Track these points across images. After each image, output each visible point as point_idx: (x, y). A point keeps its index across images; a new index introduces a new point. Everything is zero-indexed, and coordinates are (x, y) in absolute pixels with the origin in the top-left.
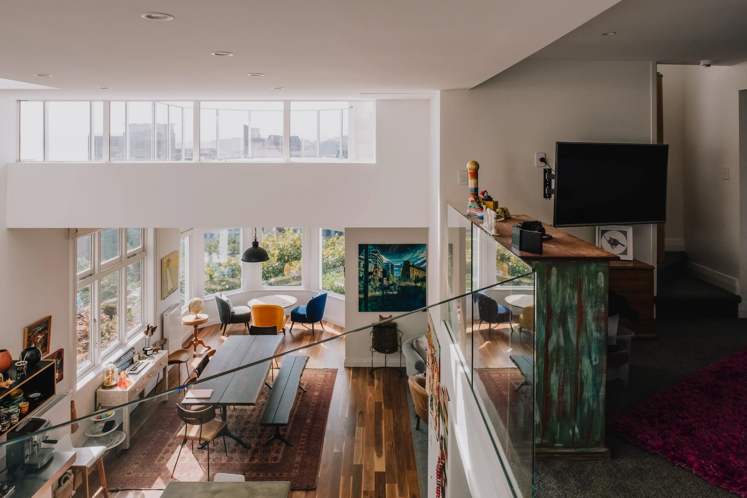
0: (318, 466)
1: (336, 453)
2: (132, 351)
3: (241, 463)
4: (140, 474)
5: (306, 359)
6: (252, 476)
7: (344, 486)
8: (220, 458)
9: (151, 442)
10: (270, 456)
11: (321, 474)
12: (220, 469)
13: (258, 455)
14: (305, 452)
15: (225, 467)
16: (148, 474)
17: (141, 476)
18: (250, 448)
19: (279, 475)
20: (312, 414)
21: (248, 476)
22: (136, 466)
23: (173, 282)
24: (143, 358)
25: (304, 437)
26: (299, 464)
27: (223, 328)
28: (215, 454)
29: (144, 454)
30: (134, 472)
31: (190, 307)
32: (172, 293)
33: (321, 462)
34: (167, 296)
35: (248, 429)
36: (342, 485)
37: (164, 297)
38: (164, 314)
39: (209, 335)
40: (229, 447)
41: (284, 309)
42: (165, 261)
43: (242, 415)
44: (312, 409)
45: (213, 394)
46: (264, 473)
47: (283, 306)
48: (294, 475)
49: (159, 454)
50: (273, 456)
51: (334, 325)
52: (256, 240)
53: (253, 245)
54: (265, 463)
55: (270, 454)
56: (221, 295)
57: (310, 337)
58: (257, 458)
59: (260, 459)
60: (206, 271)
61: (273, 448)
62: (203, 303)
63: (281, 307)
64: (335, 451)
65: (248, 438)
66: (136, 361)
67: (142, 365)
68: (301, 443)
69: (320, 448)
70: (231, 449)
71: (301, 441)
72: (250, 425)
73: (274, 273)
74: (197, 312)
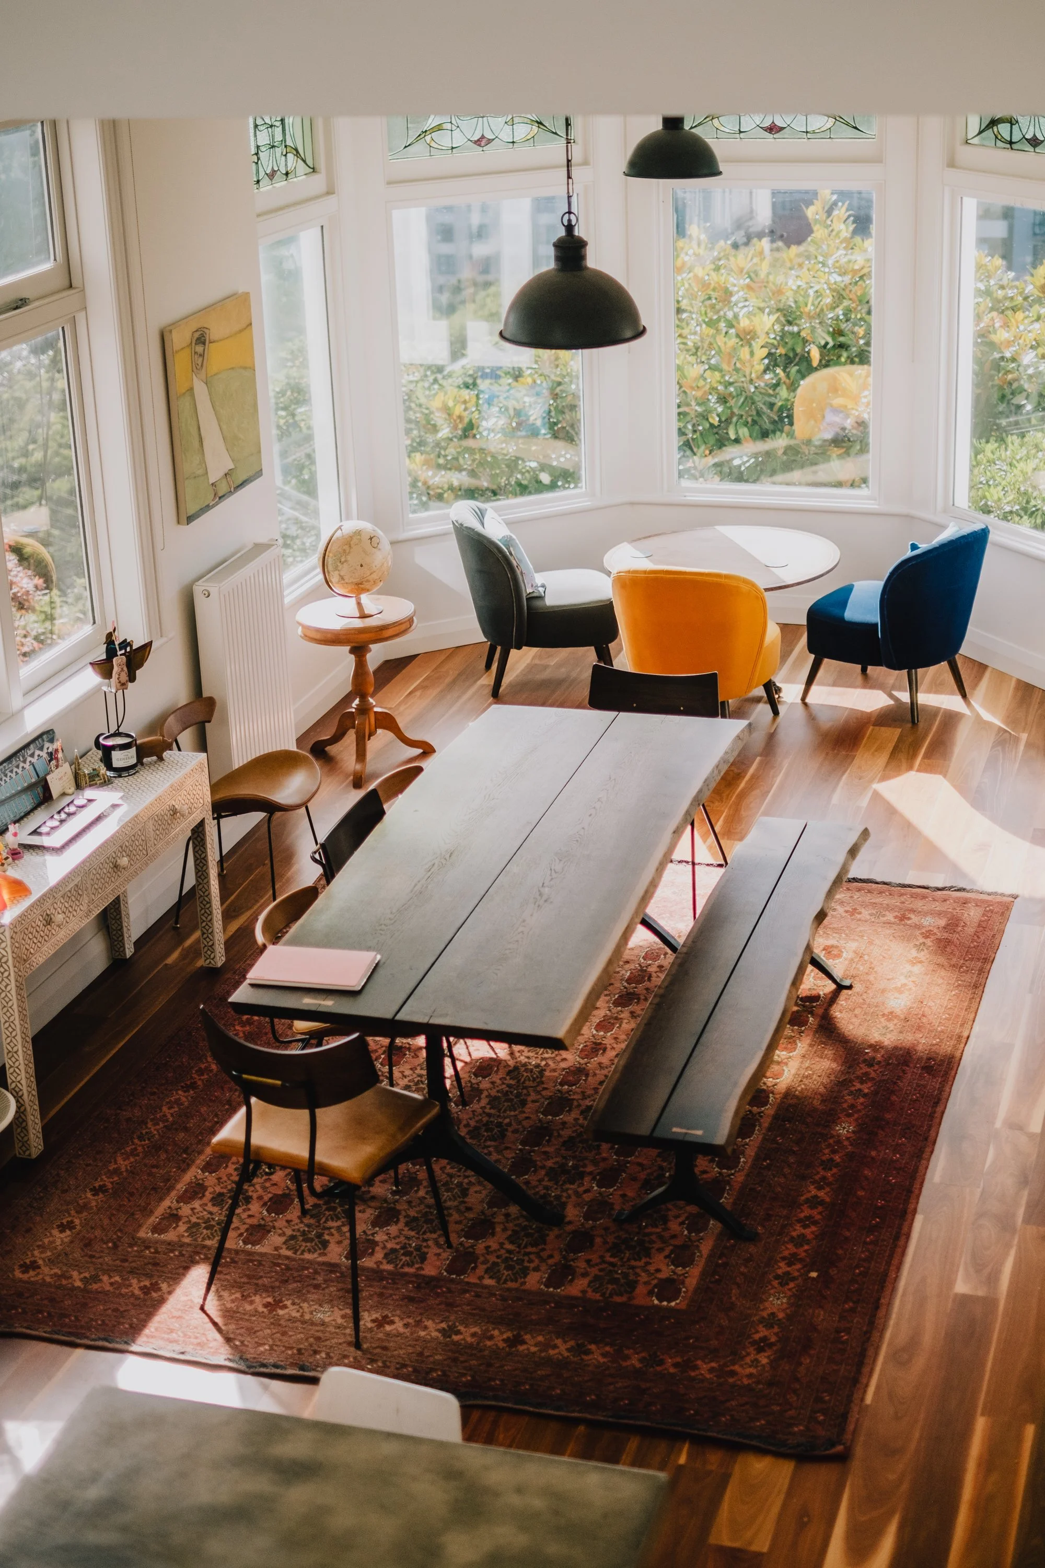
0: (870, 1352)
1: (964, 1301)
2: (41, 749)
3: (510, 1285)
4: (75, 1274)
5: (853, 838)
6: (552, 1352)
7: (989, 1464)
8: (418, 1248)
9: (136, 1141)
10: (647, 1271)
11: (878, 1387)
12: (411, 1300)
13: (588, 1261)
14: (814, 1274)
15: (438, 1295)
16: (105, 1278)
17: (78, 1284)
18: (558, 1219)
19: (675, 1365)
20: (865, 1095)
21: (533, 1349)
22: (60, 1238)
23: (230, 442)
24: (94, 780)
25: (814, 1202)
26: (776, 1329)
27: (495, 666)
28: (401, 1230)
29: (102, 1189)
30: (51, 1262)
31: (329, 560)
32: (230, 493)
33: (888, 1335)
34: (208, 508)
35: (559, 1136)
36: (980, 1457)
37: (192, 509)
38: (198, 590)
39: (433, 692)
40: (462, 1208)
41: (767, 594)
42: (180, 339)
43: (538, 1066)
44: (867, 1074)
45: (376, 976)
46: (608, 1349)
47: (762, 584)
48: (750, 1376)
49: (161, 1199)
50: (660, 1276)
51: (1019, 682)
52: (570, 228)
53: (558, 259)
54: (618, 1299)
55: (647, 1264)
56: (481, 515)
57: (898, 731)
58: (585, 1275)
59: (596, 1278)
60: (451, 404)
61: (661, 1237)
62: (385, 545)
63: (753, 585)
64: (961, 1287)
65: (553, 1174)
66: (64, 794)
67: (85, 811)
68: (798, 1230)
69: (889, 1264)
70: (471, 1215)
71: (799, 1221)
72: (568, 1118)
73: (755, 422)
74: (359, 587)
